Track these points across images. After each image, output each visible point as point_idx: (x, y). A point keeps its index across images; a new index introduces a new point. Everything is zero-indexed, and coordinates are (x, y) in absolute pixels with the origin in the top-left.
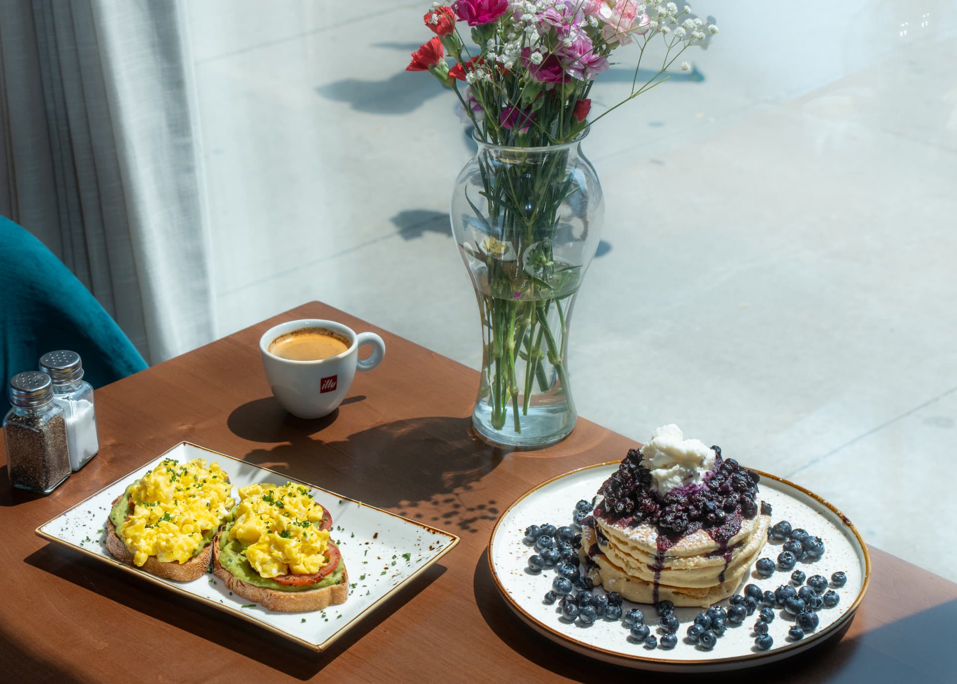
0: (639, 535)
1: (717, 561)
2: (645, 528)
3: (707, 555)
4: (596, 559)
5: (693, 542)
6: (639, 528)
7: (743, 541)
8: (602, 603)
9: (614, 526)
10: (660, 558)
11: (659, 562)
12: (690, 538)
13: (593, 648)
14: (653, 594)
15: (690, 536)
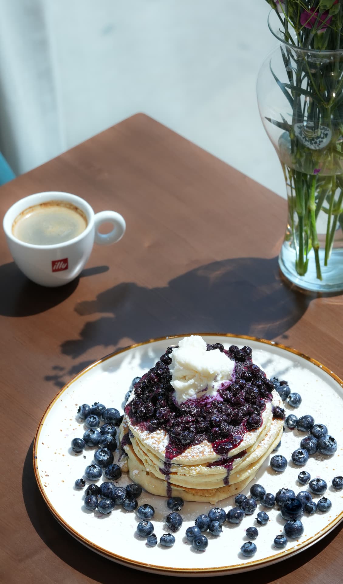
0: (153, 441)
1: (218, 470)
2: (159, 434)
3: (209, 465)
4: (126, 448)
5: (196, 453)
6: (154, 434)
7: (246, 451)
8: (120, 497)
9: (135, 428)
10: (168, 464)
11: (166, 468)
12: (195, 449)
13: (95, 547)
14: (167, 490)
15: (195, 447)
